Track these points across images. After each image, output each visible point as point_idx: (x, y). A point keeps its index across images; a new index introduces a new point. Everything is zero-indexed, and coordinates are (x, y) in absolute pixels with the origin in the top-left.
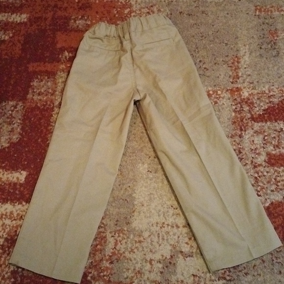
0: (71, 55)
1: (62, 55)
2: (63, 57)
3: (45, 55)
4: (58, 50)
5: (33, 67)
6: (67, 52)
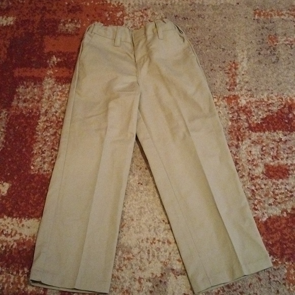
0: (59, 60)
1: (50, 61)
2: (51, 62)
3: (32, 60)
4: (46, 55)
5: (19, 72)
6: (55, 57)
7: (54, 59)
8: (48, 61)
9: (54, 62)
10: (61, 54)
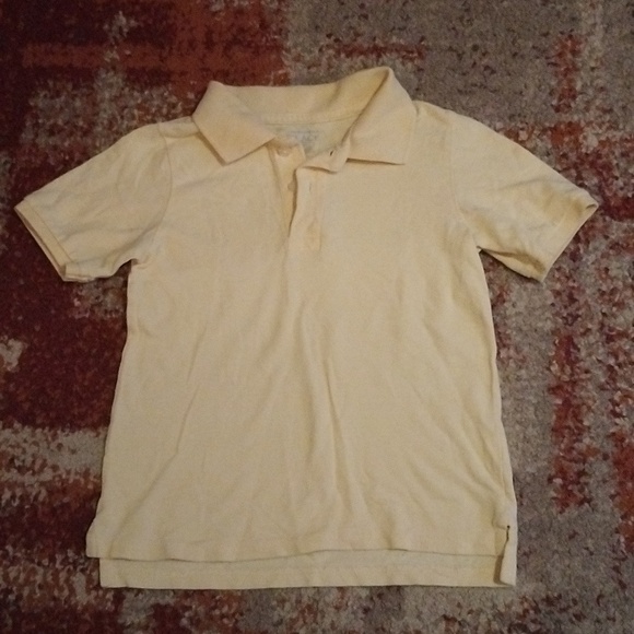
0: (133, 23)
1: (111, 25)
2: (114, 28)
3: (67, 23)
4: (100, 9)
5: (35, 55)
6: (124, 14)
7: (122, 20)
8: (106, 27)
9: (120, 28)
10: (137, 8)
